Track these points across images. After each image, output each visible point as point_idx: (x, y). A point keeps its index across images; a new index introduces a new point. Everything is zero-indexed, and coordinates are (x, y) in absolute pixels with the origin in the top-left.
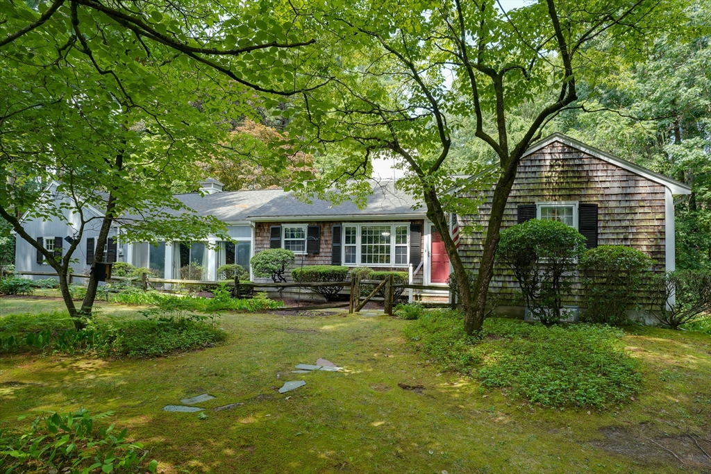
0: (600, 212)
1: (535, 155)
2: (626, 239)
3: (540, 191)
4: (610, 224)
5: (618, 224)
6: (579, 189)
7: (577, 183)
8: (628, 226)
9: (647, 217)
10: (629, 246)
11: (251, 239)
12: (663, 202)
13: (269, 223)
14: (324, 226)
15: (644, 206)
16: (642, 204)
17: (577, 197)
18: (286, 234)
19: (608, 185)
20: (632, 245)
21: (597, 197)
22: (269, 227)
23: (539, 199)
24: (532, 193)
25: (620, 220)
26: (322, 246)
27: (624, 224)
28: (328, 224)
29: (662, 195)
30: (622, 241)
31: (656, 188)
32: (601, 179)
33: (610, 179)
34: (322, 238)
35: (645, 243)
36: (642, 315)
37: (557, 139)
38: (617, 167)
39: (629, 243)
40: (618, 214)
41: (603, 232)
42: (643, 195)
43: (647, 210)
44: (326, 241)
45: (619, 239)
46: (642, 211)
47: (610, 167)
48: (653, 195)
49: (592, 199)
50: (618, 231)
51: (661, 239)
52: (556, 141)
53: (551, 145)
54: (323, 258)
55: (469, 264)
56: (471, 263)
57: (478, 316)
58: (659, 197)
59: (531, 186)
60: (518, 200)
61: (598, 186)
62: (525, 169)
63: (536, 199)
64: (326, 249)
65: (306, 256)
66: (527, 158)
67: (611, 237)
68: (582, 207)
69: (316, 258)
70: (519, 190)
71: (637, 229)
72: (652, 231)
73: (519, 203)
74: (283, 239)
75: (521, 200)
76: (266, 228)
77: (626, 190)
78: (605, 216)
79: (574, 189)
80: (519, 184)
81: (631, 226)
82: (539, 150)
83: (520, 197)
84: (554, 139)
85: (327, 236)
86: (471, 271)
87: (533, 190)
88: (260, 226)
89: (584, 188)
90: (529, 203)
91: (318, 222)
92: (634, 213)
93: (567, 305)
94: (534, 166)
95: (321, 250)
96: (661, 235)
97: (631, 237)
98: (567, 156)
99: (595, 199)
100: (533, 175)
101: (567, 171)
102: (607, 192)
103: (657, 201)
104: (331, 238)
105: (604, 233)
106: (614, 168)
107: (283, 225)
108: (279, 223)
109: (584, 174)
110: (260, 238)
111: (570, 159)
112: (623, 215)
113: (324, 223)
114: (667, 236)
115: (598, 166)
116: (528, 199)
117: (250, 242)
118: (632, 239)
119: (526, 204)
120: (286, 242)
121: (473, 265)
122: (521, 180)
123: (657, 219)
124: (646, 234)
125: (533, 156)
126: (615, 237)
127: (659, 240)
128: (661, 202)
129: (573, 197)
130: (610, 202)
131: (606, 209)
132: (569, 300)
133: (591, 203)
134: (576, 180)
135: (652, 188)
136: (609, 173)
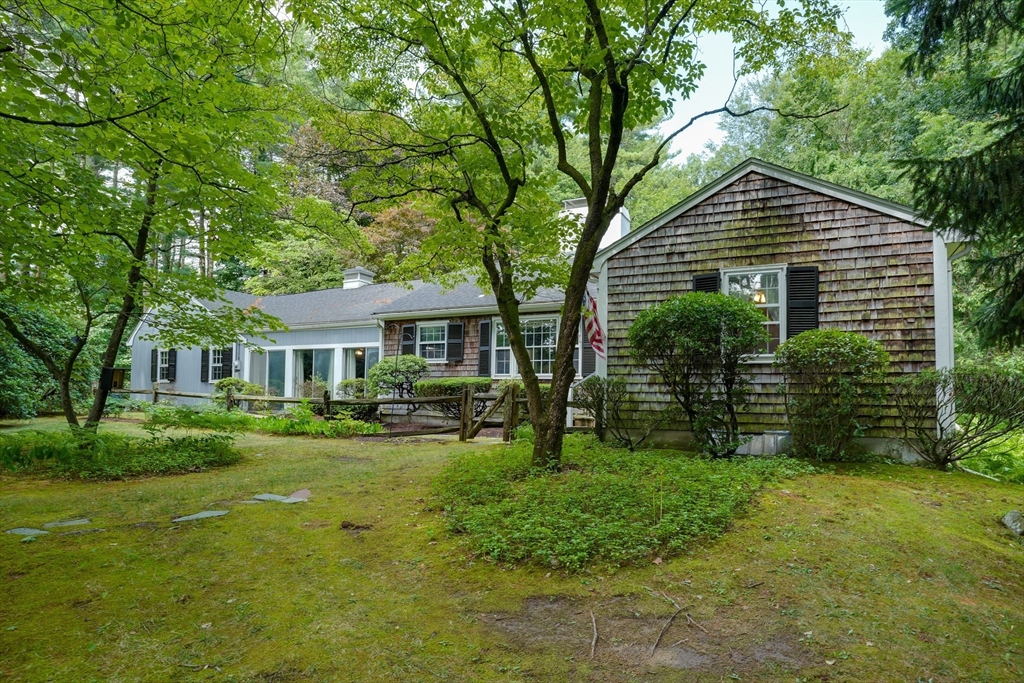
0: (822, 278)
1: (720, 196)
2: (866, 321)
3: (727, 252)
4: (839, 297)
5: (852, 297)
6: (788, 244)
7: (783, 234)
8: (870, 300)
9: (903, 282)
10: (871, 331)
11: (379, 344)
12: (929, 256)
13: (401, 322)
14: (469, 322)
15: (896, 266)
16: (893, 262)
17: (785, 257)
18: (422, 336)
19: (835, 234)
20: (876, 331)
21: (818, 255)
22: (400, 326)
23: (726, 263)
24: (715, 256)
25: (856, 291)
26: (466, 351)
27: (862, 296)
28: (474, 320)
29: (927, 245)
30: (859, 325)
31: (916, 234)
32: (823, 226)
33: (838, 225)
34: (467, 340)
35: (899, 326)
36: (895, 447)
37: (753, 168)
38: (850, 204)
39: (871, 328)
40: (852, 280)
41: (828, 310)
42: (894, 248)
43: (901, 272)
44: (472, 343)
45: (854, 321)
46: (893, 273)
47: (839, 206)
48: (912, 246)
49: (809, 259)
50: (853, 308)
51: (927, 318)
52: (752, 172)
53: (745, 179)
54: (468, 368)
55: (622, 368)
56: (626, 366)
57: (548, 437)
58: (922, 248)
59: (714, 245)
60: (694, 267)
61: (818, 238)
62: (705, 219)
63: (721, 265)
64: (471, 355)
65: (446, 365)
66: (708, 202)
67: (841, 318)
68: (793, 273)
69: (459, 368)
70: (695, 252)
71: (885, 304)
72: (911, 305)
73: (696, 271)
74: (419, 343)
75: (699, 267)
76: (397, 327)
77: (866, 241)
78: (831, 286)
79: (780, 244)
80: (696, 242)
81: (875, 300)
82: (725, 188)
83: (696, 262)
84: (748, 170)
85: (473, 337)
86: (625, 377)
87: (716, 250)
88: (390, 325)
89: (796, 242)
90: (711, 270)
91: (461, 318)
92: (880, 278)
93: (770, 429)
94: (718, 213)
95: (465, 357)
96: (927, 311)
97: (874, 316)
98: (769, 194)
99: (814, 258)
100: (717, 228)
101: (769, 217)
102: (834, 245)
103: (919, 256)
104: (478, 339)
105: (830, 313)
106: (845, 207)
107: (417, 323)
108: (413, 321)
109: (796, 220)
110: (390, 343)
111: (774, 198)
112: (860, 282)
113: (470, 318)
114: (938, 313)
115: (820, 205)
116: (710, 265)
117: (377, 348)
118: (876, 321)
119: (706, 272)
120: (423, 347)
121: (628, 368)
122: (699, 236)
123: (919, 286)
124: (900, 311)
125: (716, 198)
126: (848, 317)
127: (924, 321)
128: (925, 256)
129: (778, 258)
130: (839, 262)
131: (833, 274)
132: (773, 421)
133: (808, 265)
134: (784, 230)
135: (910, 235)
136: (838, 215)
